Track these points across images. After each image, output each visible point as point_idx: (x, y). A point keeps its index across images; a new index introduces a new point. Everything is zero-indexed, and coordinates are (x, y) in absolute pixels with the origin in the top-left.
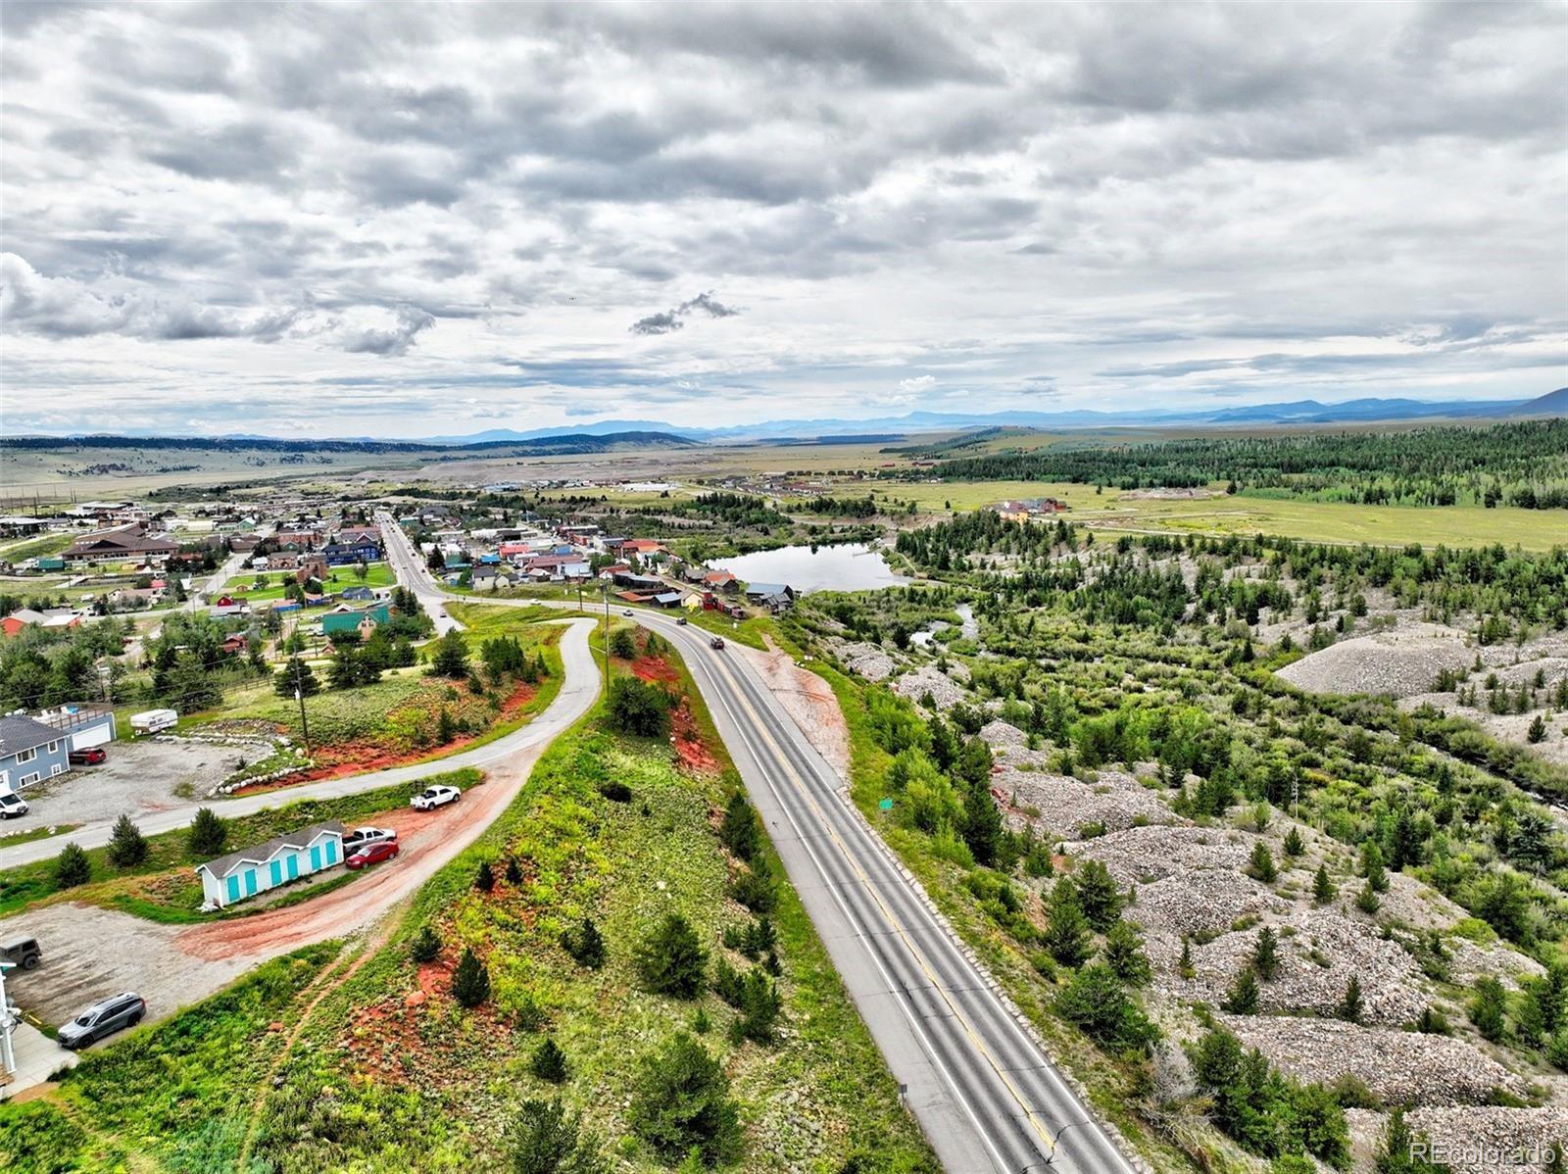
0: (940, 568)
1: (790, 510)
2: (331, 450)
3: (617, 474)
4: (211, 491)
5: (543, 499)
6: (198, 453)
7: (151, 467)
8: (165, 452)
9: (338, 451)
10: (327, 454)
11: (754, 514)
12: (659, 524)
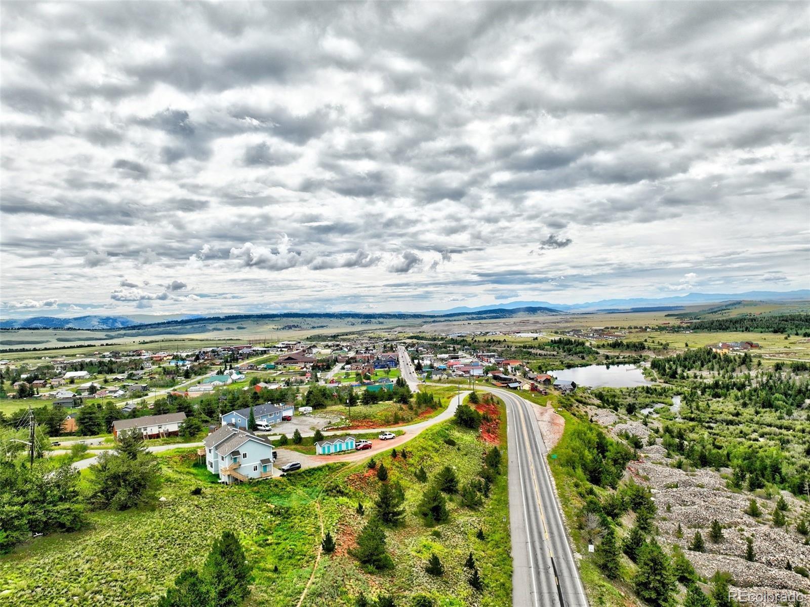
0: (671, 377)
1: (598, 347)
2: (383, 318)
3: (515, 329)
4: (332, 337)
5: (475, 341)
6: (328, 320)
7: (308, 326)
8: (314, 319)
9: (386, 318)
10: (381, 320)
11: (579, 349)
12: (530, 353)
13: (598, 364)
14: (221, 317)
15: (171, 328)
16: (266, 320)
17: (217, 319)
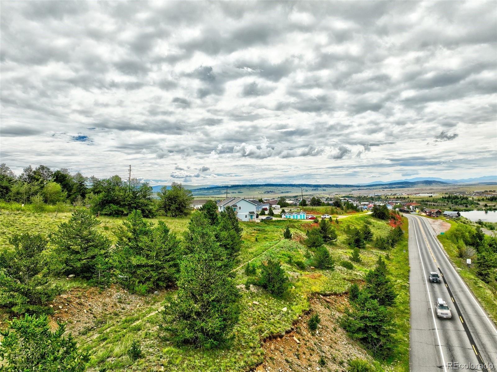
1: (479, 200)
3: (415, 192)
5: (387, 198)
6: (291, 188)
7: (279, 191)
8: (283, 188)
9: (328, 187)
10: (324, 188)
13: (478, 210)
14: (229, 186)
15: (202, 192)
16: (254, 188)
17: (227, 187)
